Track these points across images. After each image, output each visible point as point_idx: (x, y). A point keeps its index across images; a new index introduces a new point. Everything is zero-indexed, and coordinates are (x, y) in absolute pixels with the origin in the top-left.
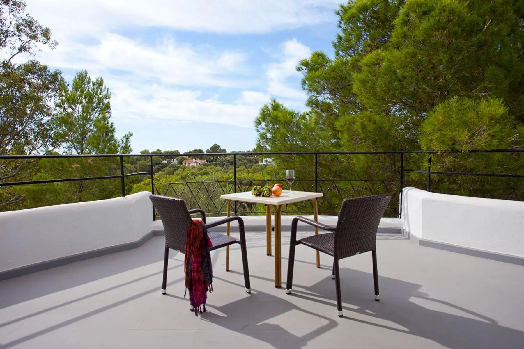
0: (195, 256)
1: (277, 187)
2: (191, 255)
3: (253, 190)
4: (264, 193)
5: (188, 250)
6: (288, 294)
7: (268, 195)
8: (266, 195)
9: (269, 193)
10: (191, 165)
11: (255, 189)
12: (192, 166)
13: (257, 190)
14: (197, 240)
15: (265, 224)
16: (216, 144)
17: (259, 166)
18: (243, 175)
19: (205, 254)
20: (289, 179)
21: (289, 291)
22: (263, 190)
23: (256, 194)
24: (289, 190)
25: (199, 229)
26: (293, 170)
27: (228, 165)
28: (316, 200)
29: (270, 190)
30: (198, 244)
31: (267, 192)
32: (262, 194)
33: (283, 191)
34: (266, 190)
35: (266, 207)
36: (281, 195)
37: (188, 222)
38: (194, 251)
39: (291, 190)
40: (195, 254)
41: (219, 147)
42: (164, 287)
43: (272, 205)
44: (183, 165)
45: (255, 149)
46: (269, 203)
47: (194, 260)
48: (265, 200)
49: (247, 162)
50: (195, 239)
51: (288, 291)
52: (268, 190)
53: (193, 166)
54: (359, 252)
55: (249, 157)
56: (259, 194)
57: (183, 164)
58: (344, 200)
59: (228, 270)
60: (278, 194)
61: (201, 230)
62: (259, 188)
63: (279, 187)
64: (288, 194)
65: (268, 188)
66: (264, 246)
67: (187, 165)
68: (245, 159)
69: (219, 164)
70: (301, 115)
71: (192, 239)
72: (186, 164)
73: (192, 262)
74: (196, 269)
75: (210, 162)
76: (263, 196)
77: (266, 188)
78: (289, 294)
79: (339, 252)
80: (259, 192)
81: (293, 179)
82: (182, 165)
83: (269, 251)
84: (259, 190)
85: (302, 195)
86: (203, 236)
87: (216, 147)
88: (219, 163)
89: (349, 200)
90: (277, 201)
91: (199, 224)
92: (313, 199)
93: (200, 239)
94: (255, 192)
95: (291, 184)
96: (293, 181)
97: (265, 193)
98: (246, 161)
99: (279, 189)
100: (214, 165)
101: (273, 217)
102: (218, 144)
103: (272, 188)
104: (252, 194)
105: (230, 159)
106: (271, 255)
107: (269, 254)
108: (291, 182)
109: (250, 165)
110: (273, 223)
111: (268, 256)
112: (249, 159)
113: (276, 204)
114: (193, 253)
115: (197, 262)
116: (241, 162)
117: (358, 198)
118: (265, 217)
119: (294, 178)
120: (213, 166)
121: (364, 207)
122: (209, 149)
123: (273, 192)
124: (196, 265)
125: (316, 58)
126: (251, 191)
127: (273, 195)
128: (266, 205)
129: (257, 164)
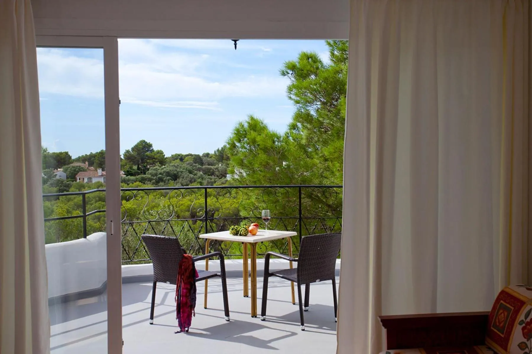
0: (185, 283)
1: (253, 226)
2: (181, 282)
3: (231, 230)
4: (241, 232)
5: (179, 279)
6: (262, 320)
7: (245, 234)
8: (243, 234)
9: (245, 232)
10: (94, 180)
11: (232, 229)
12: (96, 183)
13: (234, 229)
14: (188, 270)
15: (242, 269)
16: (144, 141)
17: (227, 183)
18: (198, 201)
19: (193, 283)
20: (264, 219)
21: (264, 318)
22: (240, 230)
23: (234, 233)
24: (265, 229)
25: (189, 262)
26: (269, 210)
27: (167, 181)
28: (290, 238)
29: (246, 230)
30: (187, 274)
31: (244, 231)
32: (239, 233)
33: (259, 230)
34: (243, 230)
35: (243, 246)
36: (257, 234)
37: (180, 256)
38: (184, 279)
39: (266, 229)
40: (185, 282)
41: (150, 146)
42: (152, 317)
43: (248, 243)
44: (78, 181)
45: (218, 150)
46: (245, 241)
47: (184, 286)
48: (242, 239)
49: (205, 176)
50: (186, 270)
51: (262, 318)
52: (245, 229)
53: (99, 182)
54: (319, 280)
55: (207, 166)
56: (236, 233)
57: (78, 179)
58: (303, 237)
59: (206, 308)
60: (254, 233)
61: (191, 263)
62: (237, 228)
63: (255, 227)
64: (264, 233)
65: (245, 228)
66: (242, 290)
67: (86, 180)
68: (199, 170)
69: (150, 180)
70: (283, 139)
71: (183, 270)
72: (83, 178)
73: (182, 288)
74: (185, 294)
75: (132, 175)
76: (241, 235)
77: (243, 228)
78: (264, 320)
79: (301, 278)
80: (237, 232)
81: (268, 219)
82: (76, 181)
83: (246, 292)
84: (236, 230)
85: (277, 234)
86: (192, 268)
87: (144, 147)
88: (150, 176)
89: (307, 237)
90: (253, 239)
91: (189, 258)
92: (288, 237)
93: (190, 270)
94: (233, 232)
95: (266, 224)
96: (268, 221)
97: (243, 232)
98: (201, 173)
99: (254, 228)
100: (140, 181)
101: (249, 261)
102: (148, 141)
103: (248, 228)
104: (230, 234)
105: (171, 168)
106: (247, 296)
107: (246, 295)
108: (267, 222)
109: (209, 180)
110: (250, 268)
111: (245, 298)
112: (208, 169)
113: (252, 242)
114: (183, 280)
115: (187, 289)
116: (192, 176)
117: (321, 234)
118: (241, 261)
119: (270, 218)
120: (138, 183)
121: (323, 242)
122: (130, 150)
123: (249, 231)
124: (185, 291)
125: (305, 61)
126: (228, 230)
127: (249, 234)
128: (243, 243)
129: (223, 180)
